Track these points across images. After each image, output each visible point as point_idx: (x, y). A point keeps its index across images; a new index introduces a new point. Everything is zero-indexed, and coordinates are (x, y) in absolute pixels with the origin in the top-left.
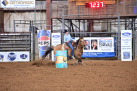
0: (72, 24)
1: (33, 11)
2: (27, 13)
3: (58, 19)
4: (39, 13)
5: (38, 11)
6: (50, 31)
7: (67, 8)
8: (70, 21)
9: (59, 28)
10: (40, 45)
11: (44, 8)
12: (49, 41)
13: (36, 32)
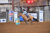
0: (21, 9)
1: (7, 4)
2: (5, 5)
3: (17, 7)
4: (10, 5)
5: (9, 4)
6: (14, 11)
7: (20, 3)
8: (21, 7)
9: (17, 10)
10: (10, 16)
11: (11, 3)
12: (13, 15)
13: (8, 12)
